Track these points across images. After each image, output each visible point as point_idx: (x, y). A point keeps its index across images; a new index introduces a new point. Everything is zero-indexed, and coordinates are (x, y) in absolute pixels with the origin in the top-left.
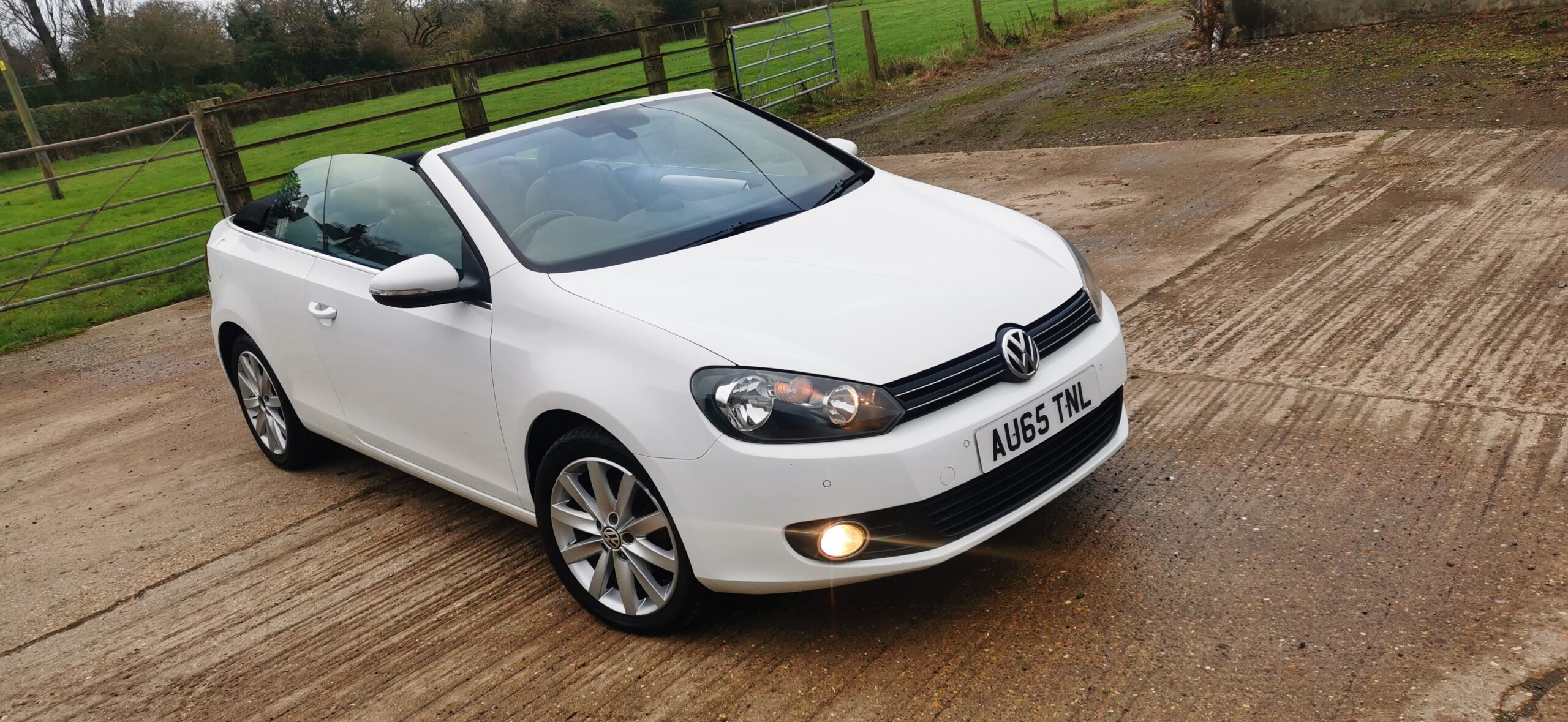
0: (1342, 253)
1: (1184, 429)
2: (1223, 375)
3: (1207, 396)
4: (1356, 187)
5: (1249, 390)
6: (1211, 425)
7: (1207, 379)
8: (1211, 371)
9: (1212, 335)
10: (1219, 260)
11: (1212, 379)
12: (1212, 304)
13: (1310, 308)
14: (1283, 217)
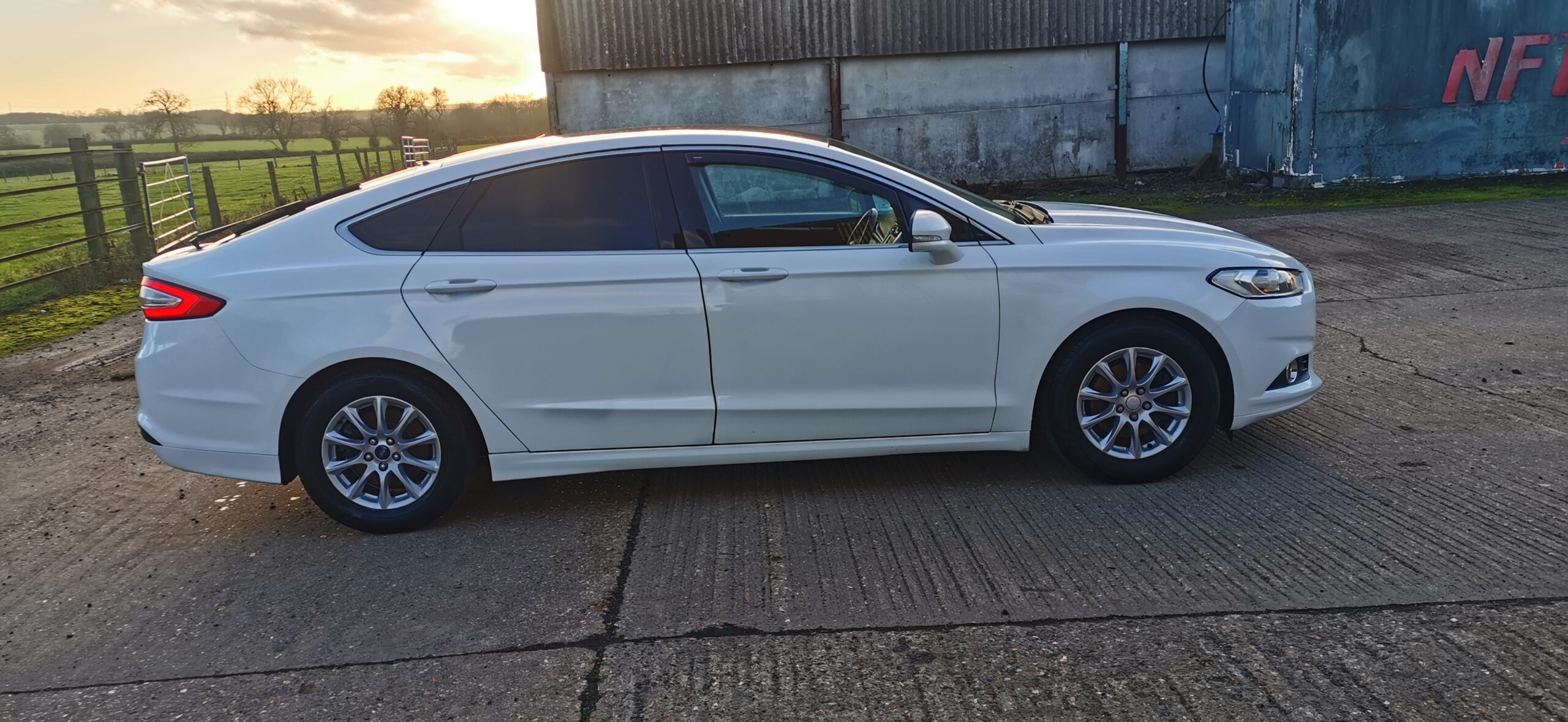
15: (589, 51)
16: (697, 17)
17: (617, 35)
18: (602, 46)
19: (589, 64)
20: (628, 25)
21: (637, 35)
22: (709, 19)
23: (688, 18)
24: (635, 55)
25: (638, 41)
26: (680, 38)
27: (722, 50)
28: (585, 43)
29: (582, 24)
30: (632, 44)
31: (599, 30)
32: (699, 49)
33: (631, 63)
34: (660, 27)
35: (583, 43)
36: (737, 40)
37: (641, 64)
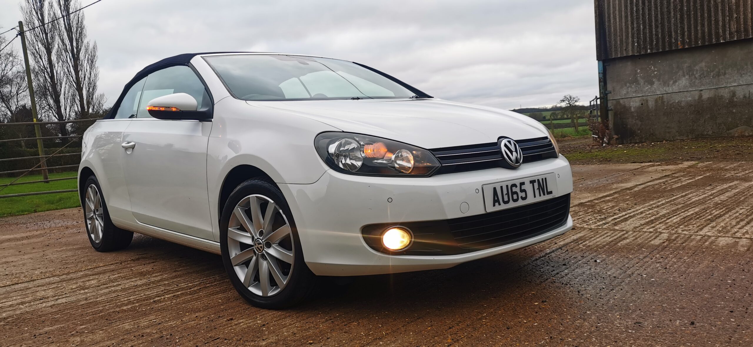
0: (684, 194)
1: (603, 245)
2: (624, 229)
3: (615, 236)
4: (686, 176)
5: (640, 234)
6: (619, 244)
7: (615, 230)
8: (617, 228)
9: (615, 217)
10: (616, 196)
11: (618, 230)
12: (614, 208)
13: (670, 209)
14: (649, 184)
15: (624, 45)
16: (699, 14)
17: (643, 33)
18: (633, 42)
19: (624, 53)
20: (650, 26)
21: (657, 31)
22: (708, 14)
23: (692, 16)
24: (654, 44)
25: (657, 35)
26: (686, 29)
27: (717, 34)
28: (623, 41)
29: (621, 30)
30: (652, 37)
31: (631, 32)
32: (700, 35)
33: (651, 49)
34: (672, 24)
35: (621, 41)
36: (729, 25)
37: (658, 49)
